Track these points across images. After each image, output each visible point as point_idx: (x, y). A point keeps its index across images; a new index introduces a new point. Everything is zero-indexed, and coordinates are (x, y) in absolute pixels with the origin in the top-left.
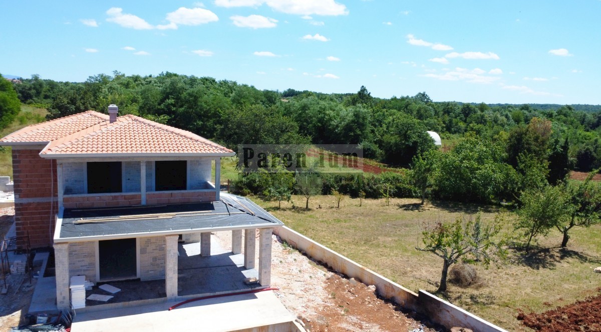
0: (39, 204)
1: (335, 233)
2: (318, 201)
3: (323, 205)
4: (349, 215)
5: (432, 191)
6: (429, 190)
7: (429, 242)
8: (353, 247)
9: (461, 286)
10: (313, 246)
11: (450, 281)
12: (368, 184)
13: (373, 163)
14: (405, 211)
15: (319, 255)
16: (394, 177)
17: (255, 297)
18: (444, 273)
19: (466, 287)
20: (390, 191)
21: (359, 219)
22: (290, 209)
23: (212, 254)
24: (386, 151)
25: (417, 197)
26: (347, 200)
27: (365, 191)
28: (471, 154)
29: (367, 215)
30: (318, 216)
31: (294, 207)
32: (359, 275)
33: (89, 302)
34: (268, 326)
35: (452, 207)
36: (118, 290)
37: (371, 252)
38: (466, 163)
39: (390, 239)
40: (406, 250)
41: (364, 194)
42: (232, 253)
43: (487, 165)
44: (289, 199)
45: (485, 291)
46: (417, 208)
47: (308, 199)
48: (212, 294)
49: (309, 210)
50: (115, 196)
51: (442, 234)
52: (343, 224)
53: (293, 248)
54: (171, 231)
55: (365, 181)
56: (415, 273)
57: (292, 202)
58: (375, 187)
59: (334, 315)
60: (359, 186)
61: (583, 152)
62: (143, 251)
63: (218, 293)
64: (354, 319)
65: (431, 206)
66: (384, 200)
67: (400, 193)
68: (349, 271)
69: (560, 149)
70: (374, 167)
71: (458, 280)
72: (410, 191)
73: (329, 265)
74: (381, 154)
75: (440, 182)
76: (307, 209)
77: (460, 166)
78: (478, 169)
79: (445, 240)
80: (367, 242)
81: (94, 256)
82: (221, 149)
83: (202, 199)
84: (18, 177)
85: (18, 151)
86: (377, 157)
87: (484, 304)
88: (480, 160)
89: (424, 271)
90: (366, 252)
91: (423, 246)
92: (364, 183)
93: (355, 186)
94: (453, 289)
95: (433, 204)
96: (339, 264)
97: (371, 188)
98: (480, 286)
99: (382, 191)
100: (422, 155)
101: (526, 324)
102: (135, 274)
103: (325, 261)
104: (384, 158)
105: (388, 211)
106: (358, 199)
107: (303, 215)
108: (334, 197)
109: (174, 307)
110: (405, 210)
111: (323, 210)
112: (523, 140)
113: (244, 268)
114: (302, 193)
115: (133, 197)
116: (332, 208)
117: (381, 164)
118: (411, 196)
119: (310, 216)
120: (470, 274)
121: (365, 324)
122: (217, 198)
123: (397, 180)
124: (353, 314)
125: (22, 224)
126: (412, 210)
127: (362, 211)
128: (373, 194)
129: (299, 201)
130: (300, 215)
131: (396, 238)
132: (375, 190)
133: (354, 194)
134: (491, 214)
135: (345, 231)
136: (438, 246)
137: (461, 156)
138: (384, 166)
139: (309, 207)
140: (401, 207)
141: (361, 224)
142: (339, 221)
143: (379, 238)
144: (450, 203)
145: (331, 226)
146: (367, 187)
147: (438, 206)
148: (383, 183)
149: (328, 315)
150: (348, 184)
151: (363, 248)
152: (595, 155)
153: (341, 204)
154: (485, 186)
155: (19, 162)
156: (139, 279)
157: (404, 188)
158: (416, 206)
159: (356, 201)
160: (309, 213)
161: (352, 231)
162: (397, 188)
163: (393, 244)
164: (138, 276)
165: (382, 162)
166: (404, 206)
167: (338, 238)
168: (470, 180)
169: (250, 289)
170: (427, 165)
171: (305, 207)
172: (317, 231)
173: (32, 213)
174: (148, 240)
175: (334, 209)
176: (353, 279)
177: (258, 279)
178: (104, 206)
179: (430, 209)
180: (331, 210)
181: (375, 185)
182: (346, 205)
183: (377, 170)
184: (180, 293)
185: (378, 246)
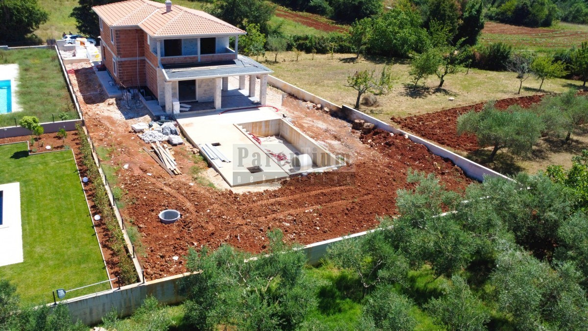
0: (130, 61)
1: (296, 78)
2: (282, 56)
3: (286, 59)
4: (305, 66)
5: (366, 48)
6: (363, 47)
7: (351, 81)
8: (308, 86)
9: (367, 106)
10: (285, 85)
11: (362, 104)
12: (319, 43)
13: (323, 19)
14: (344, 64)
15: (289, 90)
16: (338, 37)
17: (259, 110)
18: (358, 99)
19: (370, 106)
20: (334, 48)
21: (312, 69)
22: (264, 62)
23: (229, 89)
24: (336, 9)
25: (354, 53)
26: (303, 55)
27: (316, 48)
28: (394, 21)
29: (318, 66)
30: (284, 66)
31: (267, 61)
32: (312, 100)
33: (181, 111)
34: (269, 120)
35: (378, 60)
36: (190, 106)
37: (319, 89)
38: (390, 28)
39: (331, 82)
40: (340, 88)
41: (315, 51)
42: (240, 89)
43: (405, 30)
44: (264, 54)
45: (379, 108)
46: (353, 61)
47: (276, 55)
48: (237, 108)
49: (277, 62)
50: (185, 57)
51: (358, 78)
52: (301, 72)
53: (273, 86)
54: (219, 75)
55: (316, 41)
56: (343, 100)
57: (266, 58)
58: (323, 46)
59: (300, 117)
60: (312, 44)
61: (520, 6)
62: (200, 87)
63: (240, 108)
64: (310, 119)
65: (363, 59)
66: (330, 55)
67: (342, 50)
68: (306, 98)
69: (474, 12)
70: (324, 24)
71: (367, 103)
72: (349, 48)
73: (295, 96)
74: (331, 11)
75: (372, 41)
76: (276, 62)
77: (386, 30)
78: (398, 32)
79: (359, 80)
80: (316, 83)
81: (176, 89)
82: (239, 31)
83: (228, 58)
84: (119, 46)
85: (119, 31)
86: (327, 13)
87: (377, 113)
88: (401, 26)
89: (349, 99)
90: (316, 89)
91: (348, 84)
92: (315, 43)
93: (309, 44)
94: (363, 107)
95: (365, 58)
96: (301, 95)
97: (321, 46)
98: (378, 106)
99: (328, 48)
100: (359, 22)
101: (394, 121)
102: (195, 99)
103: (292, 93)
104: (334, 14)
105: (332, 64)
106: (311, 54)
107: (274, 66)
108: (294, 53)
109: (222, 113)
110: (344, 62)
111: (287, 63)
112: (441, 7)
113: (249, 96)
114: (272, 51)
115: (194, 57)
116: (293, 61)
117: (330, 20)
118: (350, 52)
119: (279, 67)
120: (373, 100)
121: (315, 121)
122: (236, 58)
123: (340, 39)
124: (309, 117)
125: (122, 73)
126: (349, 62)
127: (314, 63)
128: (322, 51)
129: (270, 56)
130: (272, 66)
131: (335, 82)
132: (323, 48)
133: (308, 50)
134: (404, 65)
135: (303, 77)
136: (356, 84)
137: (387, 22)
138: (333, 23)
139: (277, 61)
140: (341, 60)
141: (313, 73)
142: (298, 70)
143: (325, 81)
144: (377, 57)
145: (293, 74)
146: (318, 45)
147: (368, 59)
148: (330, 41)
149: (297, 117)
150: (304, 43)
151: (315, 87)
152: (530, 9)
153: (299, 58)
154: (403, 45)
155: (119, 37)
156: (197, 101)
157: (345, 46)
158: (352, 60)
159: (310, 56)
160: (277, 65)
161: (307, 77)
162: (340, 45)
163: (333, 85)
164: (197, 100)
165: (331, 18)
166: (343, 59)
167: (299, 81)
168: (392, 41)
169: (256, 106)
170: (362, 29)
171: (274, 60)
172: (285, 77)
173: (128, 67)
174: (202, 81)
175: (294, 62)
176: (309, 102)
177: (259, 101)
178: (180, 62)
179: (362, 62)
180: (292, 63)
181: (324, 43)
182: (303, 59)
183: (326, 28)
184: (222, 107)
185: (324, 86)
